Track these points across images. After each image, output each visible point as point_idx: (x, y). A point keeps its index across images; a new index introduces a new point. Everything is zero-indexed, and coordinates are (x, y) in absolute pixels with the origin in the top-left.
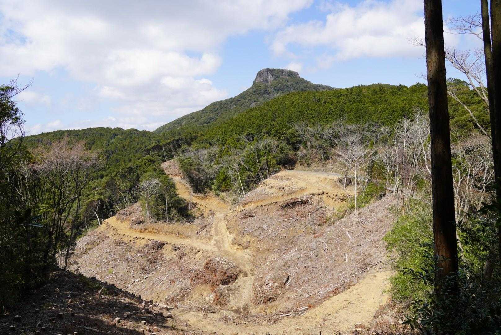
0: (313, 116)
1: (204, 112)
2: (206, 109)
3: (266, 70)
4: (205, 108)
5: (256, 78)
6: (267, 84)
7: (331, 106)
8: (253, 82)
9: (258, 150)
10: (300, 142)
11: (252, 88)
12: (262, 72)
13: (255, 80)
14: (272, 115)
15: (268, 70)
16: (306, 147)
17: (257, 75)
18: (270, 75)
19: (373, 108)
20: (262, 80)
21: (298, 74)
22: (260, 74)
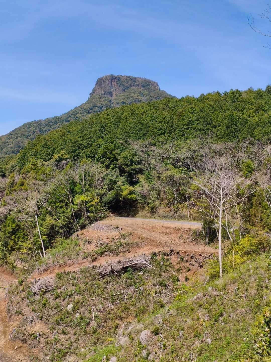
0: (163, 131)
1: (13, 136)
2: (16, 132)
3: (110, 78)
4: (14, 131)
5: (95, 88)
6: (110, 98)
7: (191, 115)
8: (90, 94)
9: (74, 183)
10: (141, 171)
11: (88, 102)
12: (104, 79)
13: (93, 92)
14: (100, 130)
15: (113, 78)
16: (149, 179)
17: (97, 84)
18: (114, 84)
19: (255, 118)
20: (104, 92)
21: (157, 85)
22: (100, 82)
